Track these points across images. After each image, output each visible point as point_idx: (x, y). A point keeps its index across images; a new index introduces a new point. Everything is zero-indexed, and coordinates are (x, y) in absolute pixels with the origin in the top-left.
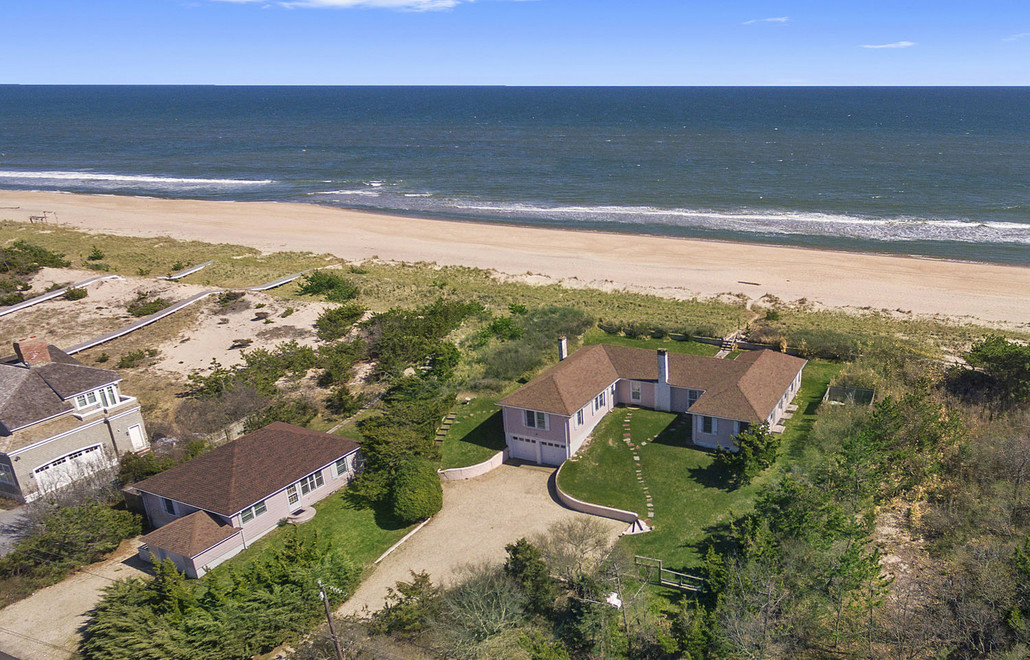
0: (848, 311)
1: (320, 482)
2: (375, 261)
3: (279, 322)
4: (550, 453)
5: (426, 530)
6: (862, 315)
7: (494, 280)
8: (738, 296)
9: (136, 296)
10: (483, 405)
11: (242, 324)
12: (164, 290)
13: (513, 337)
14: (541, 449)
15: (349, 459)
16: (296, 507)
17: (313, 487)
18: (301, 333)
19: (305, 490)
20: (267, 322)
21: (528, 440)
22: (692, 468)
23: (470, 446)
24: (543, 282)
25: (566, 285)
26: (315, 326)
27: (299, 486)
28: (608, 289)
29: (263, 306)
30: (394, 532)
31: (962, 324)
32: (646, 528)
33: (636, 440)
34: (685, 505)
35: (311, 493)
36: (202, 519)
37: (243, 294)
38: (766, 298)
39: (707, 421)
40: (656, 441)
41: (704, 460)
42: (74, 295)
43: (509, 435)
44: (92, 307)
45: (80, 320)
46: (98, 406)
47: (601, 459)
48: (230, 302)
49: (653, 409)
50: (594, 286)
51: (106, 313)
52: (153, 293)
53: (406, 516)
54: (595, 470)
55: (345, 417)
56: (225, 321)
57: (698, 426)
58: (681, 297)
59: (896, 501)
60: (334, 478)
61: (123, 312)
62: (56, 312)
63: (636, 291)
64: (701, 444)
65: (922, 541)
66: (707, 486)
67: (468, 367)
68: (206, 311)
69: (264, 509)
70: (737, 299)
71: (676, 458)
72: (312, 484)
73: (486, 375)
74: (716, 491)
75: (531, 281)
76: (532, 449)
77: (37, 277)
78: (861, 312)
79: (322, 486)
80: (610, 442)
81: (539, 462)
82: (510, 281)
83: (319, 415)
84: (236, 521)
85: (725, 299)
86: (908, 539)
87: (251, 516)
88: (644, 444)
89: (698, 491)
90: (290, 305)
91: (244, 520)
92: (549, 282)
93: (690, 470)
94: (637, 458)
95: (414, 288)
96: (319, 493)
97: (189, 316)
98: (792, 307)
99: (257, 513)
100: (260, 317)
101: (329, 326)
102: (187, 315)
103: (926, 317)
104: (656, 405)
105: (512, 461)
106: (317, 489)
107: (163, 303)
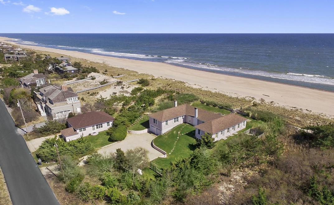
0: (286, 108)
1: (102, 127)
2: (161, 78)
3: (125, 89)
4: (159, 132)
6: (291, 110)
7: (184, 85)
9: (104, 80)
11: (119, 88)
12: (109, 79)
14: (157, 131)
15: (111, 123)
16: (94, 131)
17: (99, 128)
18: (127, 92)
19: (97, 128)
21: (153, 126)
22: (190, 144)
23: (141, 126)
24: (198, 88)
26: (131, 91)
27: (95, 127)
29: (125, 85)
30: (110, 142)
32: (166, 157)
34: (181, 153)
35: (99, 129)
36: (72, 129)
37: (123, 82)
38: (261, 100)
39: (199, 131)
40: (187, 134)
41: (194, 142)
42: (93, 79)
43: (150, 125)
44: (94, 82)
45: (90, 84)
46: (72, 101)
47: (169, 136)
48: (119, 83)
49: (192, 125)
50: (211, 90)
51: (96, 83)
52: (107, 80)
54: (166, 139)
56: (115, 88)
58: (234, 96)
60: (106, 127)
61: (99, 83)
62: (88, 82)
63: (221, 93)
64: (196, 137)
65: (246, 184)
68: (113, 85)
69: (85, 130)
70: (251, 99)
71: (188, 140)
72: (99, 127)
73: (158, 109)
76: (154, 129)
77: (90, 74)
78: (292, 108)
80: (174, 132)
81: (155, 134)
82: (189, 86)
84: (78, 131)
85: (247, 99)
87: (82, 131)
88: (183, 134)
89: (188, 151)
90: (131, 86)
91: (80, 131)
94: (178, 138)
96: (101, 130)
97: (110, 86)
99: (84, 130)
100: (122, 88)
101: (134, 92)
103: (316, 113)
104: (194, 124)
105: (150, 132)
106: (101, 128)
107: (107, 82)
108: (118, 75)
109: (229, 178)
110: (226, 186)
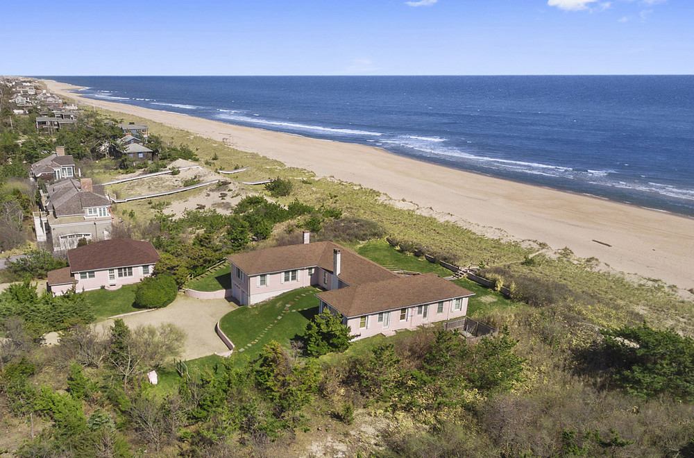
1: (131, 274)
2: (328, 179)
3: (227, 199)
4: (245, 299)
5: (145, 313)
8: (541, 244)
9: (194, 177)
15: (151, 267)
16: (113, 282)
18: (229, 207)
19: (120, 275)
20: (223, 199)
21: (238, 287)
23: (216, 282)
24: (407, 207)
25: (419, 212)
26: (238, 204)
27: (116, 272)
28: (444, 220)
33: (293, 307)
35: (124, 278)
36: (68, 271)
37: (230, 183)
39: (324, 307)
40: (299, 312)
42: (175, 173)
43: (233, 281)
44: (174, 180)
45: (164, 184)
46: (96, 216)
48: (221, 186)
50: (436, 216)
52: (200, 177)
54: (252, 316)
57: (321, 308)
60: (139, 275)
61: (181, 184)
63: (462, 225)
68: (209, 189)
69: (94, 276)
70: (537, 246)
71: (298, 325)
72: (125, 274)
76: (239, 293)
77: (174, 162)
79: (130, 277)
80: (278, 304)
84: (77, 277)
87: (86, 277)
88: (294, 311)
91: (82, 277)
92: (411, 208)
93: (296, 335)
94: (279, 318)
96: (128, 280)
97: (201, 190)
99: (90, 277)
100: (223, 196)
105: (229, 298)
106: (128, 277)
107: (199, 182)
108: (236, 169)
109: (347, 428)
110: (329, 444)
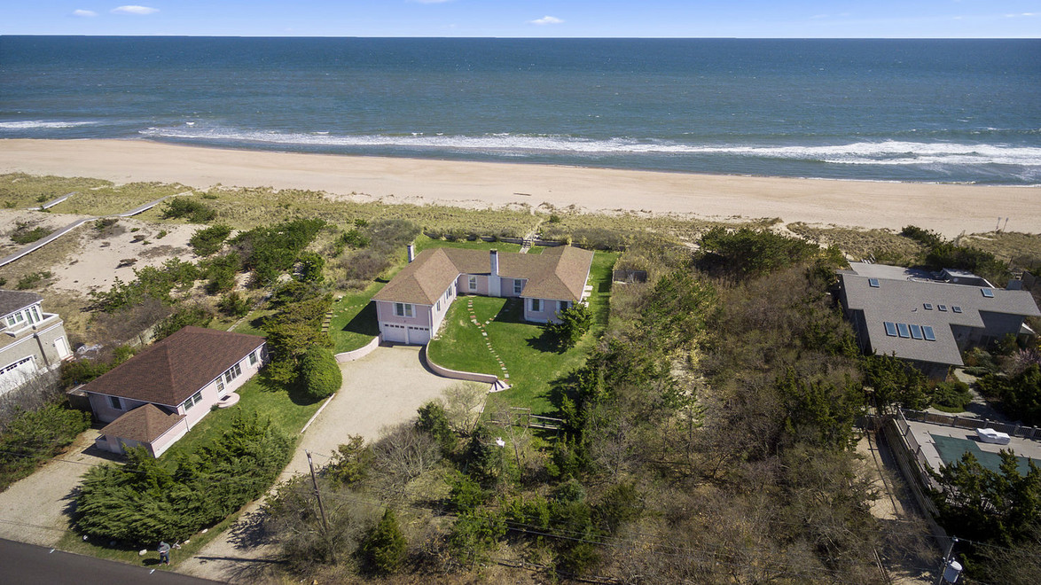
0: (607, 213)
2: (220, 187)
3: (156, 243)
4: (417, 336)
5: (335, 402)
7: (326, 200)
8: (522, 205)
9: (16, 227)
10: (353, 301)
11: (122, 246)
12: (42, 220)
13: (362, 245)
14: (409, 333)
16: (223, 393)
17: (234, 376)
18: (179, 251)
19: (229, 380)
20: (146, 243)
21: (397, 326)
22: (528, 338)
23: (352, 335)
24: (366, 200)
25: (386, 201)
26: (189, 245)
27: (224, 377)
28: (420, 203)
29: (137, 230)
30: (309, 407)
31: (688, 219)
32: (506, 387)
33: (481, 320)
34: (530, 367)
35: (234, 381)
36: (152, 411)
37: (116, 221)
38: (544, 206)
39: (536, 303)
40: (496, 320)
41: (537, 332)
43: (381, 324)
46: (25, 325)
47: (457, 337)
49: (487, 296)
50: (409, 202)
52: (32, 224)
53: (318, 393)
54: (454, 344)
55: (238, 318)
56: (107, 244)
57: (529, 306)
58: (480, 207)
59: (679, 351)
61: (7, 241)
63: (443, 204)
64: (531, 319)
65: (702, 378)
66: (543, 351)
67: (331, 272)
68: (85, 236)
69: (200, 398)
70: (522, 207)
71: (514, 332)
72: (233, 374)
73: (348, 276)
74: (550, 354)
75: (357, 199)
76: (403, 334)
79: (240, 375)
80: (461, 323)
81: (407, 343)
82: (340, 200)
83: (215, 318)
84: (181, 409)
85: (512, 208)
86: (693, 378)
87: (191, 405)
88: (488, 323)
89: (537, 355)
90: (162, 228)
91: (187, 408)
92: (372, 200)
93: (527, 340)
94: (485, 334)
95: (263, 209)
96: (239, 381)
97: (71, 241)
98: (565, 212)
99: (196, 402)
100: (138, 239)
101: (201, 243)
102: (69, 241)
103: (662, 215)
104: (489, 292)
105: (386, 343)
106: (238, 377)
